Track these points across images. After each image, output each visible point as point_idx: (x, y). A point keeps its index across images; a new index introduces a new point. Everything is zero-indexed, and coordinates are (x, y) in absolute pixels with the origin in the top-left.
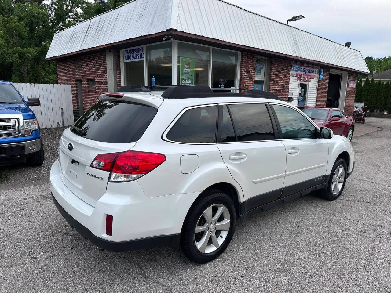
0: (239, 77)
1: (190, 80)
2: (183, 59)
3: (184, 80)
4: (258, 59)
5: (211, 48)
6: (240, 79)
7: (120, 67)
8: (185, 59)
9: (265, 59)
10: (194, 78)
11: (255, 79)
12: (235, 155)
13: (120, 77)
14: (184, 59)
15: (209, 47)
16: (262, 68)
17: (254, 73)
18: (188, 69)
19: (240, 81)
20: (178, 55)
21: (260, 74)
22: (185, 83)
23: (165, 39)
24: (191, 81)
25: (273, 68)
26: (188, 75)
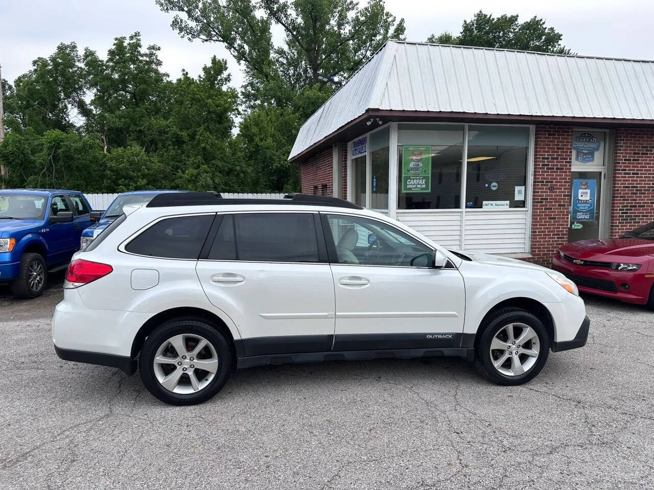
0: (533, 168)
1: (422, 179)
2: (408, 147)
3: (411, 180)
4: (585, 134)
5: (466, 125)
6: (535, 172)
7: (346, 166)
8: (413, 149)
9: (605, 133)
10: (430, 176)
11: (572, 170)
12: (222, 276)
13: (346, 180)
14: (410, 149)
15: (463, 124)
16: (597, 149)
17: (568, 160)
18: (418, 162)
19: (535, 175)
20: (398, 143)
21: (593, 160)
22: (411, 184)
23: (370, 123)
24: (424, 181)
25: (622, 146)
26: (417, 172)
